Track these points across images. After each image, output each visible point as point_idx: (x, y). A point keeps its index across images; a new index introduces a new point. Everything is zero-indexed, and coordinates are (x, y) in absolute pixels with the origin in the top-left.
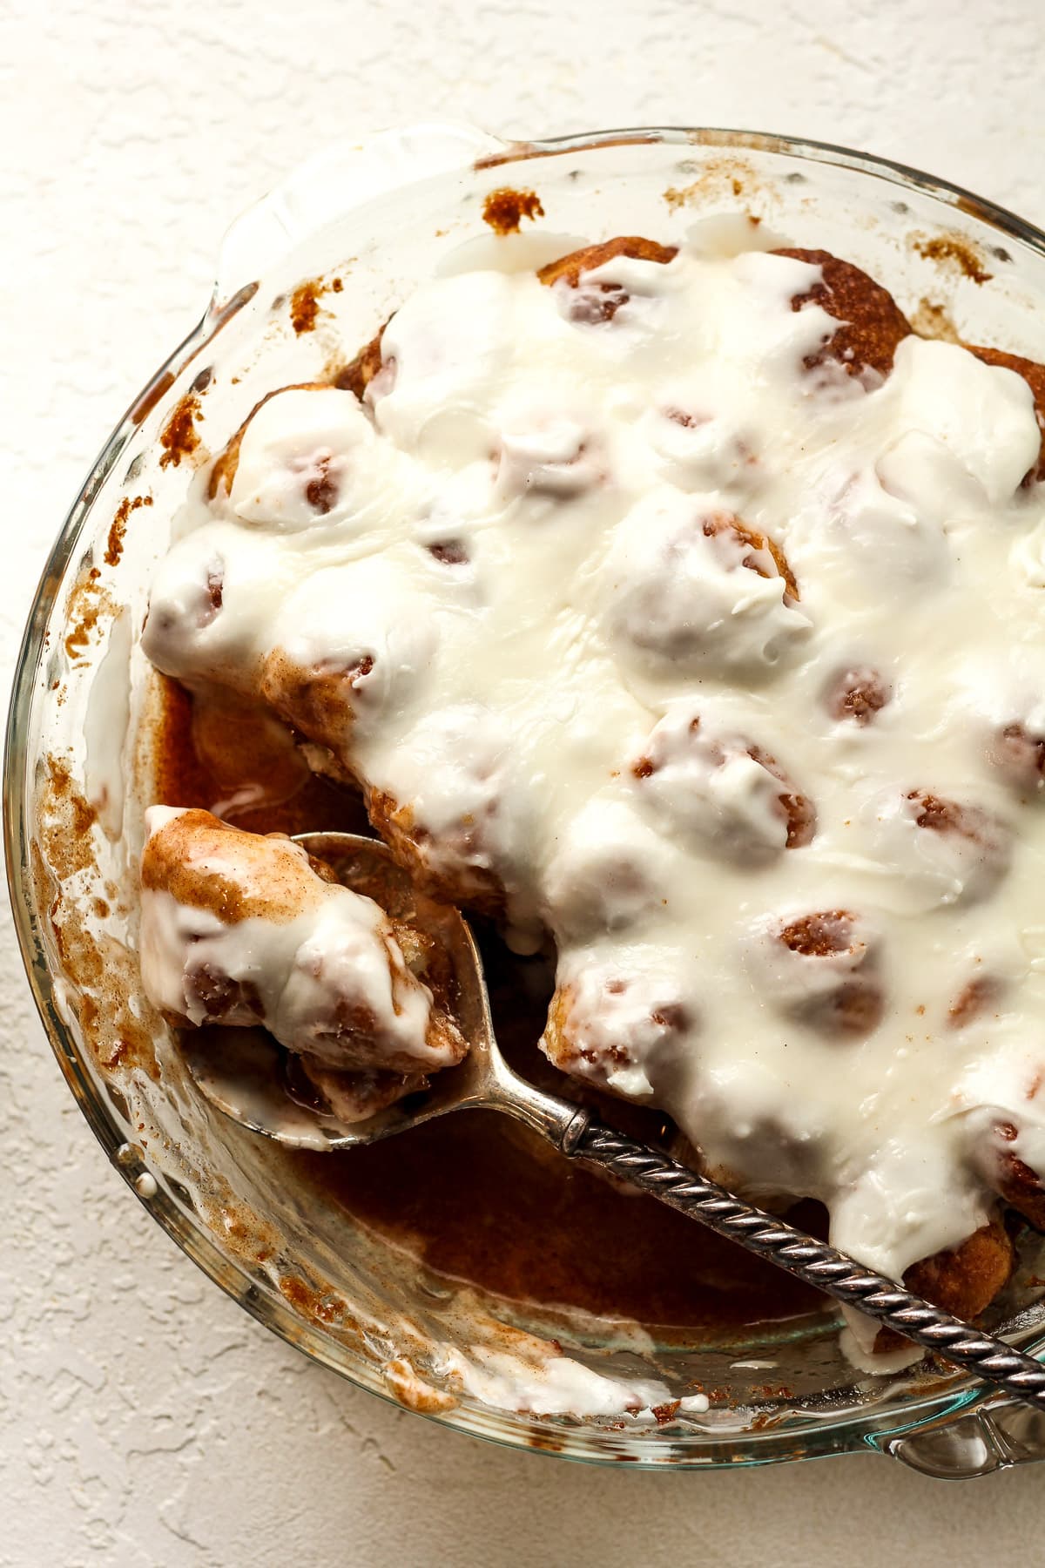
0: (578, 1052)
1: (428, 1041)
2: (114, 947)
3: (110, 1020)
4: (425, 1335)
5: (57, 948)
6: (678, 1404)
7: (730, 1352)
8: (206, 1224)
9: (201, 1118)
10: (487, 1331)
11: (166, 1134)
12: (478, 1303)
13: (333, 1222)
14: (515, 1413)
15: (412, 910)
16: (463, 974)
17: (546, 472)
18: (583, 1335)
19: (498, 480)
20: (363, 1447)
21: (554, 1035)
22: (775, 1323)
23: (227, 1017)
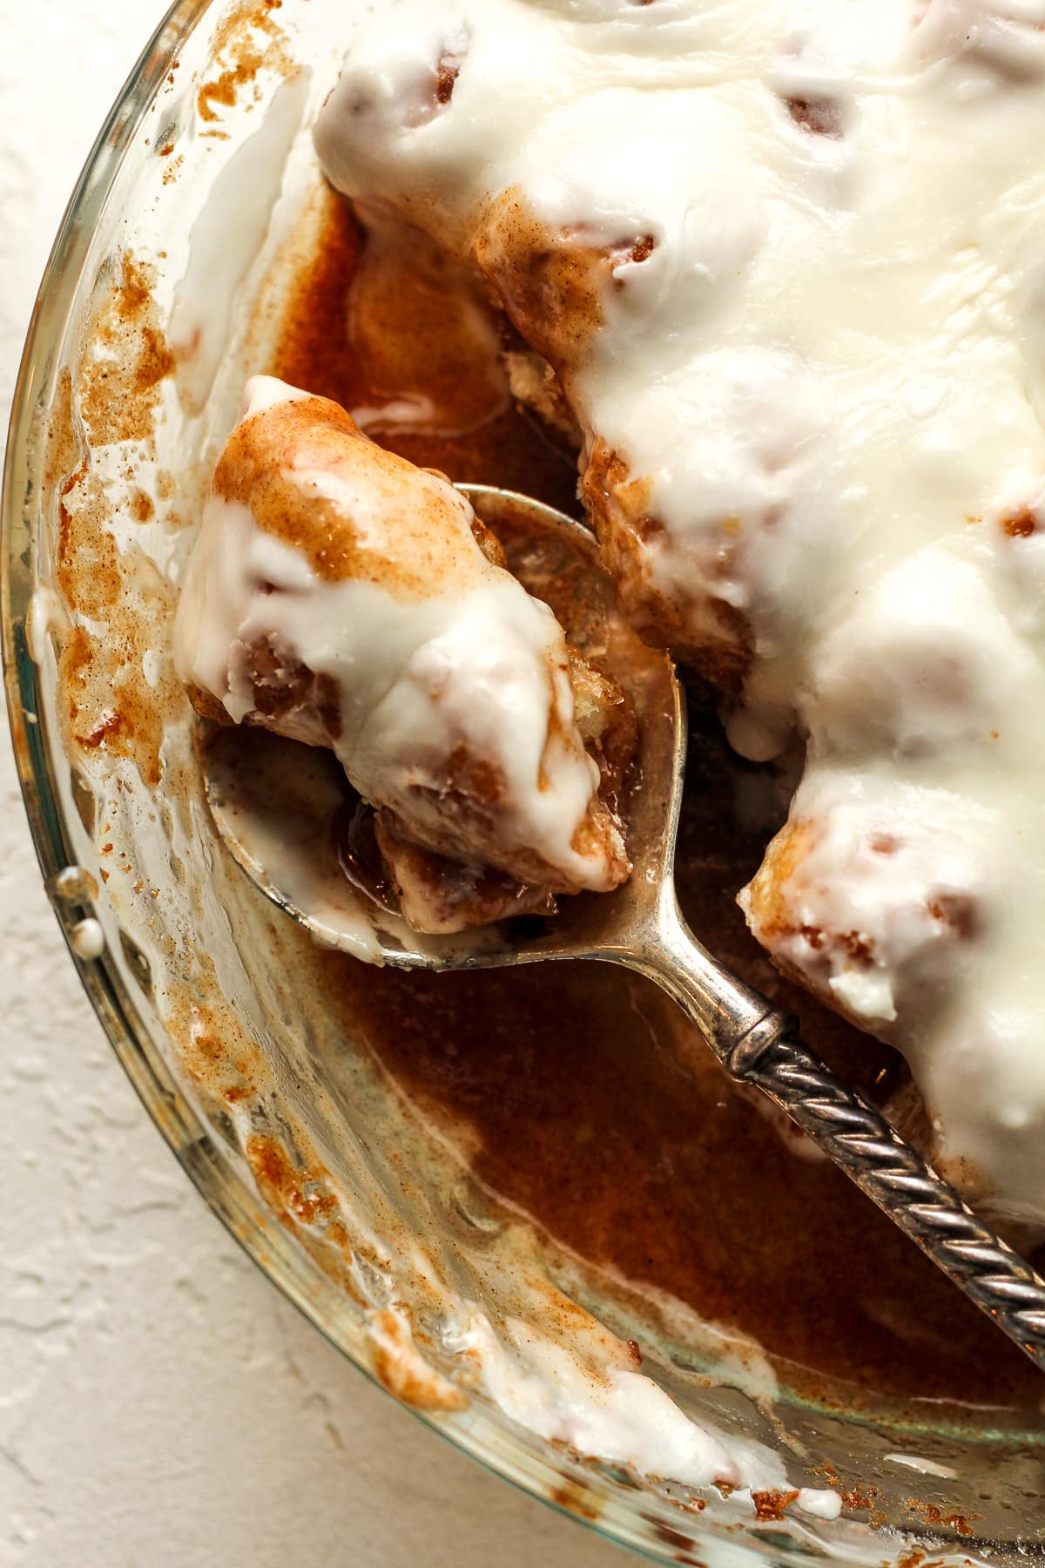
0: (796, 925)
1: (576, 844)
2: (146, 568)
3: (107, 676)
4: (443, 1281)
5: (57, 543)
6: (795, 1496)
7: (889, 1433)
8: (162, 1023)
9: (203, 863)
10: (538, 1300)
11: (143, 871)
12: (535, 1252)
13: (355, 1071)
14: (546, 1442)
15: (603, 644)
16: (651, 759)
17: (1000, 30)
18: (678, 1346)
19: (922, 24)
20: (307, 1404)
21: (766, 890)
22: (964, 1409)
23: (282, 722)
